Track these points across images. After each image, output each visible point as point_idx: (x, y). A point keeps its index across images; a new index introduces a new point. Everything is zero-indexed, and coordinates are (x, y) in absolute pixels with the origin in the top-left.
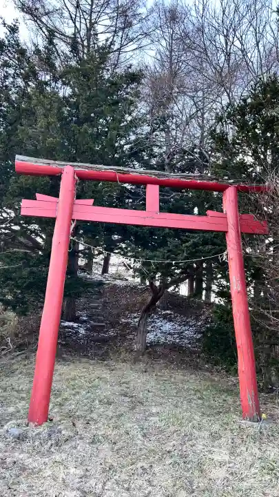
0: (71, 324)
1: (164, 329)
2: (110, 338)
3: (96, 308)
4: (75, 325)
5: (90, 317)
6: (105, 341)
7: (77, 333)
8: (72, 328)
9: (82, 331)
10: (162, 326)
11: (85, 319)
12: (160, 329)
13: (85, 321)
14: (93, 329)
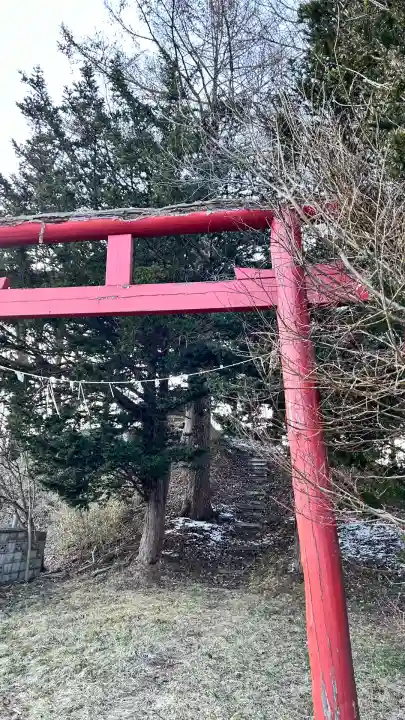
0: (200, 524)
1: (359, 534)
2: (264, 549)
3: (255, 497)
4: (206, 526)
5: (239, 514)
6: (251, 554)
7: (207, 539)
8: (201, 530)
9: (217, 536)
10: (358, 528)
11: (228, 515)
12: (353, 535)
13: (227, 520)
14: (239, 533)
